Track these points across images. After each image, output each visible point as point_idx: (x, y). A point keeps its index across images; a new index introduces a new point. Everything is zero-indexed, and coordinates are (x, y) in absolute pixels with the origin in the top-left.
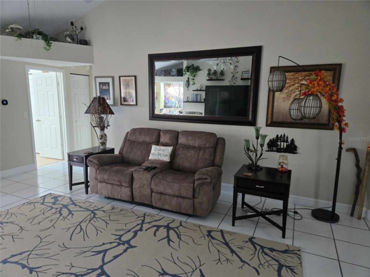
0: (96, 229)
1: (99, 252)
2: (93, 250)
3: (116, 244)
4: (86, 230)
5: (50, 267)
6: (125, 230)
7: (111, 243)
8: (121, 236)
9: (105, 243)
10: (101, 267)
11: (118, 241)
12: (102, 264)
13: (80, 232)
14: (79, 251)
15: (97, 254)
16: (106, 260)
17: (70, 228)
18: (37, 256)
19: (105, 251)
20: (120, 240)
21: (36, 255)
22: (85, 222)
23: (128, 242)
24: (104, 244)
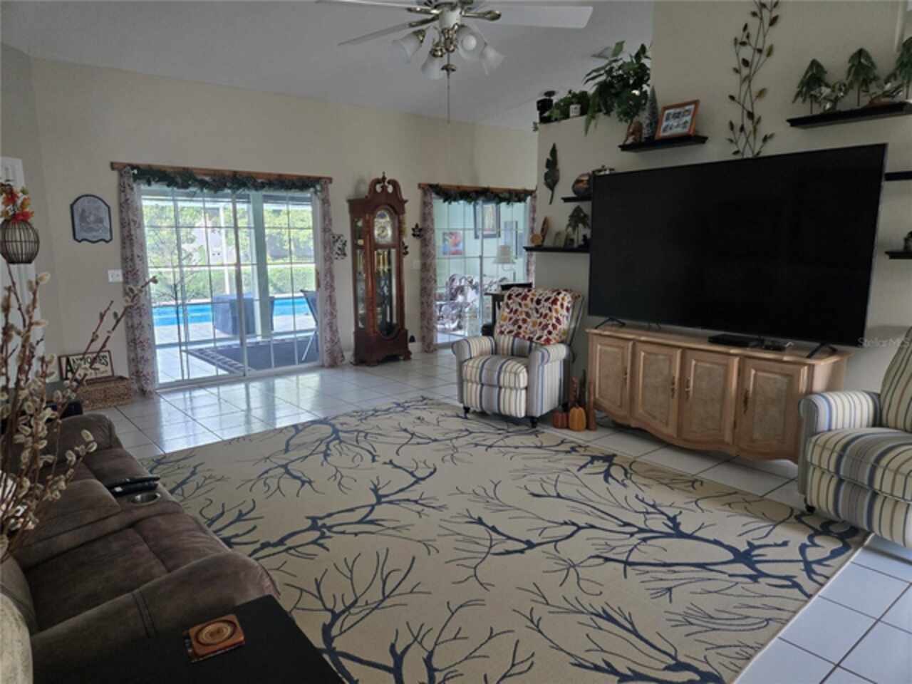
0: (351, 571)
1: (372, 522)
2: (379, 528)
3: (335, 529)
4: (375, 575)
5: (454, 520)
6: (297, 554)
7: (343, 533)
8: (314, 542)
9: (353, 536)
10: (379, 503)
11: (328, 534)
12: (376, 507)
13: (389, 573)
14: (405, 533)
15: (377, 520)
16: (368, 509)
17: (409, 590)
18: (477, 540)
19: (360, 522)
20: (323, 533)
21: (478, 544)
22: (367, 603)
23: (314, 527)
24: (356, 534)
